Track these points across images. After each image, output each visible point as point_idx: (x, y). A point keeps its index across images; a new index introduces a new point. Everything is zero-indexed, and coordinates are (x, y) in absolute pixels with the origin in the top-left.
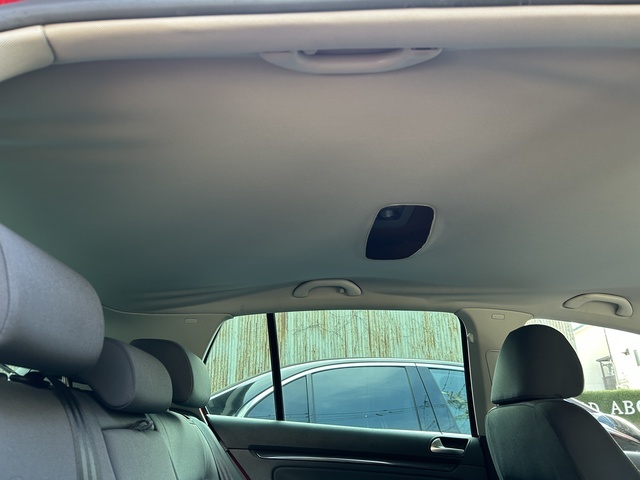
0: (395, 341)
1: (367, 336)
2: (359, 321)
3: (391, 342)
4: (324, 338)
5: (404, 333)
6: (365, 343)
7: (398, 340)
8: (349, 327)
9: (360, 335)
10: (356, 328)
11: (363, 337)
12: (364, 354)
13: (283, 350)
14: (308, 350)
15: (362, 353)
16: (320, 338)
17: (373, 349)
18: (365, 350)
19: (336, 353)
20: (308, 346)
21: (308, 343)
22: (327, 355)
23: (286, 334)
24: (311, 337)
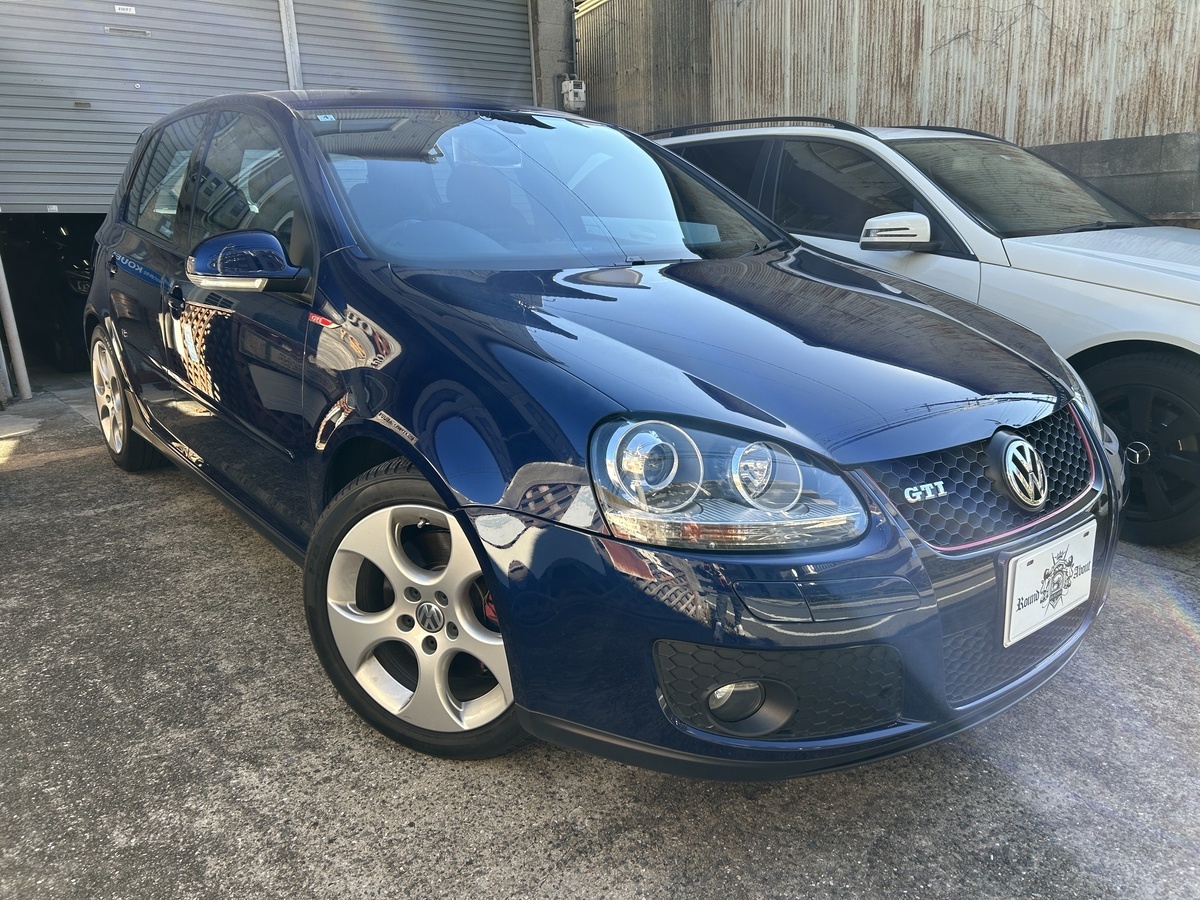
0: (1095, 42)
1: (1046, 40)
2: (1036, 11)
3: (1087, 44)
4: (975, 54)
5: (1116, 21)
6: (1041, 53)
7: (1101, 38)
8: (1018, 27)
9: (1034, 40)
10: (1030, 27)
11: (1039, 43)
12: (1036, 73)
13: (915, 83)
14: (950, 78)
15: (1034, 72)
16: (970, 55)
17: (1053, 62)
18: (1040, 65)
19: (992, 77)
20: (950, 72)
21: (951, 67)
22: (978, 83)
23: (920, 57)
24: (956, 55)
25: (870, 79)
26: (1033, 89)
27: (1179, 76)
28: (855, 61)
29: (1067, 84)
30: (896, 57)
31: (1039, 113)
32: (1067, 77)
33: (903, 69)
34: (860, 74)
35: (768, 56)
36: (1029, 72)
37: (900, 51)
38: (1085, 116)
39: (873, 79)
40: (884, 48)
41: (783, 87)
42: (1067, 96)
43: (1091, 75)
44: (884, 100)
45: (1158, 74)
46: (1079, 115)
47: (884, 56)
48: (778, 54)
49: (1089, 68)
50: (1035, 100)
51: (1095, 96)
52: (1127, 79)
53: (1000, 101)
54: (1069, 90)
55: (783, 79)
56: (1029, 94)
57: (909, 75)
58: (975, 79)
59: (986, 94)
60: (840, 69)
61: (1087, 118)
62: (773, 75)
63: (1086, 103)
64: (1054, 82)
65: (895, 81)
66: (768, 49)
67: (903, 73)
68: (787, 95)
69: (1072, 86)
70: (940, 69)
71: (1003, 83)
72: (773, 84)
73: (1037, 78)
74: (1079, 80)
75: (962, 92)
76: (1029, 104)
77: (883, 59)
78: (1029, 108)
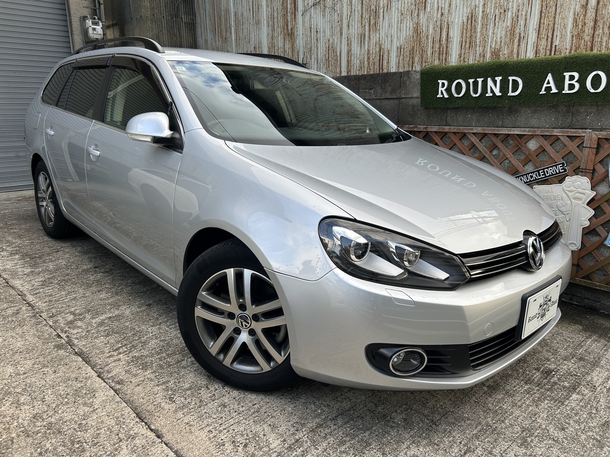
0: (385, 9)
7: (388, 7)
9: (353, 7)
11: (356, 9)
12: (355, 29)
13: (296, 34)
14: (312, 31)
15: (355, 28)
16: (322, 16)
17: (363, 22)
18: (358, 24)
19: (333, 31)
20: (312, 27)
21: (313, 23)
22: (326, 35)
23: (297, 17)
24: (315, 16)
25: (273, 30)
26: (354, 39)
27: (430, 34)
28: (265, 18)
29: (371, 37)
30: (285, 16)
31: (358, 56)
32: (371, 33)
33: (289, 24)
34: (268, 26)
35: (223, 13)
36: (352, 29)
37: (287, 11)
38: (381, 59)
39: (274, 30)
40: (279, 10)
41: (231, 33)
42: (372, 46)
43: (384, 32)
44: (281, 44)
45: (419, 32)
46: (378, 58)
47: (279, 15)
48: (227, 11)
49: (382, 27)
50: (356, 47)
51: (386, 46)
52: (403, 35)
53: (338, 47)
54: (373, 41)
55: (230, 28)
56: (353, 43)
57: (292, 28)
58: (325, 32)
59: (331, 42)
60: (258, 23)
61: (382, 60)
62: (226, 25)
63: (382, 50)
64: (365, 35)
65: (285, 32)
66: (223, 9)
67: (289, 26)
68: (233, 39)
69: (374, 39)
70: (307, 25)
71: (339, 36)
72: (226, 32)
73: (356, 33)
74: (378, 35)
75: (319, 40)
76: (353, 49)
77: (279, 17)
78: (353, 52)
